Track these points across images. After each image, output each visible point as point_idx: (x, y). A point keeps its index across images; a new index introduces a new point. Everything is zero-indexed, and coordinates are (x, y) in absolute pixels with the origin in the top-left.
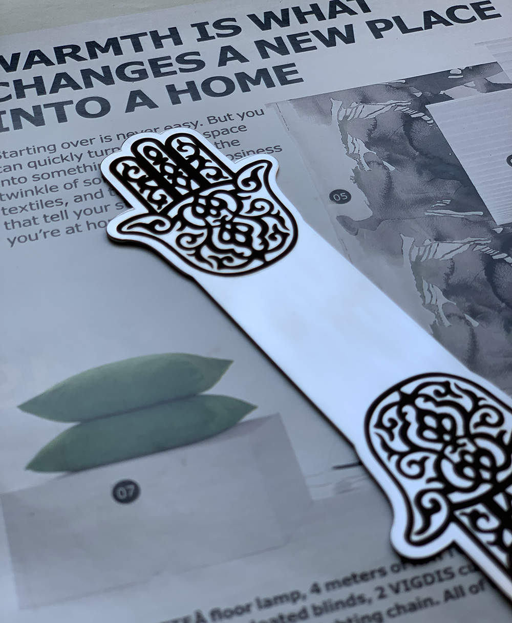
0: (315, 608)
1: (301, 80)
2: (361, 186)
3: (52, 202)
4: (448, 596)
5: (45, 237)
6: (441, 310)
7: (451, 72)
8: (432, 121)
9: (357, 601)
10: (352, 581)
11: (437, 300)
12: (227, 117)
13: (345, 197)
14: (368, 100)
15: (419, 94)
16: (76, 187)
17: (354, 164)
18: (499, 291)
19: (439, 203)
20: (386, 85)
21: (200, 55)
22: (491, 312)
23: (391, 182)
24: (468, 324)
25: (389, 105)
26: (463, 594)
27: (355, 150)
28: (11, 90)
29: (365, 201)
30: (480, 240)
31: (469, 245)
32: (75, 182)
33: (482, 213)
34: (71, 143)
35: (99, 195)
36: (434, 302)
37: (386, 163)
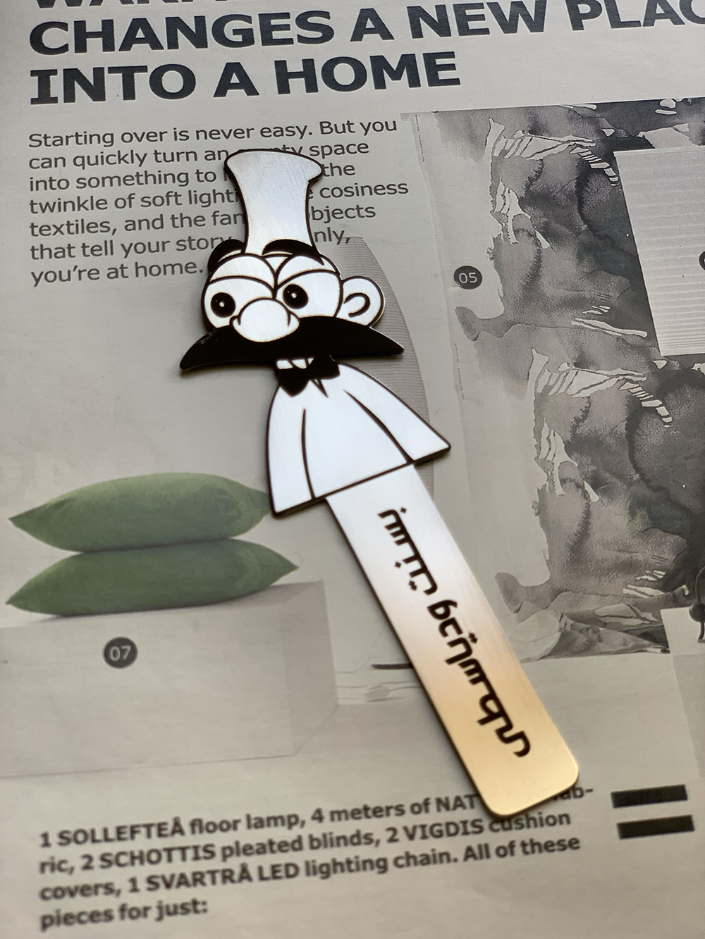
0: (312, 839)
1: (456, 82)
2: (498, 267)
3: (97, 226)
4: (470, 854)
5: (80, 279)
6: (556, 472)
7: (661, 104)
8: (616, 179)
9: (363, 841)
10: (363, 815)
11: (554, 456)
12: (346, 127)
13: (474, 279)
14: (540, 130)
15: (609, 132)
16: (130, 206)
17: (497, 229)
18: (637, 455)
19: (594, 309)
20: (570, 110)
21: (329, 18)
22: (619, 484)
23: (539, 267)
24: (585, 496)
25: (565, 142)
26: (488, 856)
27: (503, 207)
28: (69, 37)
29: (498, 290)
30: (632, 375)
31: (617, 379)
32: (130, 198)
33: (645, 334)
34: (135, 133)
35: (158, 224)
36: (550, 458)
37: (539, 236)
